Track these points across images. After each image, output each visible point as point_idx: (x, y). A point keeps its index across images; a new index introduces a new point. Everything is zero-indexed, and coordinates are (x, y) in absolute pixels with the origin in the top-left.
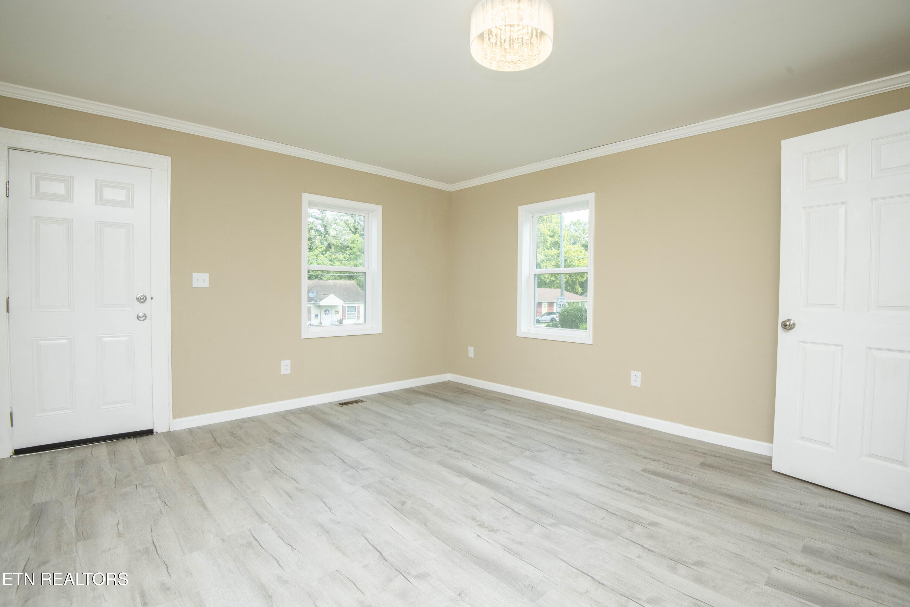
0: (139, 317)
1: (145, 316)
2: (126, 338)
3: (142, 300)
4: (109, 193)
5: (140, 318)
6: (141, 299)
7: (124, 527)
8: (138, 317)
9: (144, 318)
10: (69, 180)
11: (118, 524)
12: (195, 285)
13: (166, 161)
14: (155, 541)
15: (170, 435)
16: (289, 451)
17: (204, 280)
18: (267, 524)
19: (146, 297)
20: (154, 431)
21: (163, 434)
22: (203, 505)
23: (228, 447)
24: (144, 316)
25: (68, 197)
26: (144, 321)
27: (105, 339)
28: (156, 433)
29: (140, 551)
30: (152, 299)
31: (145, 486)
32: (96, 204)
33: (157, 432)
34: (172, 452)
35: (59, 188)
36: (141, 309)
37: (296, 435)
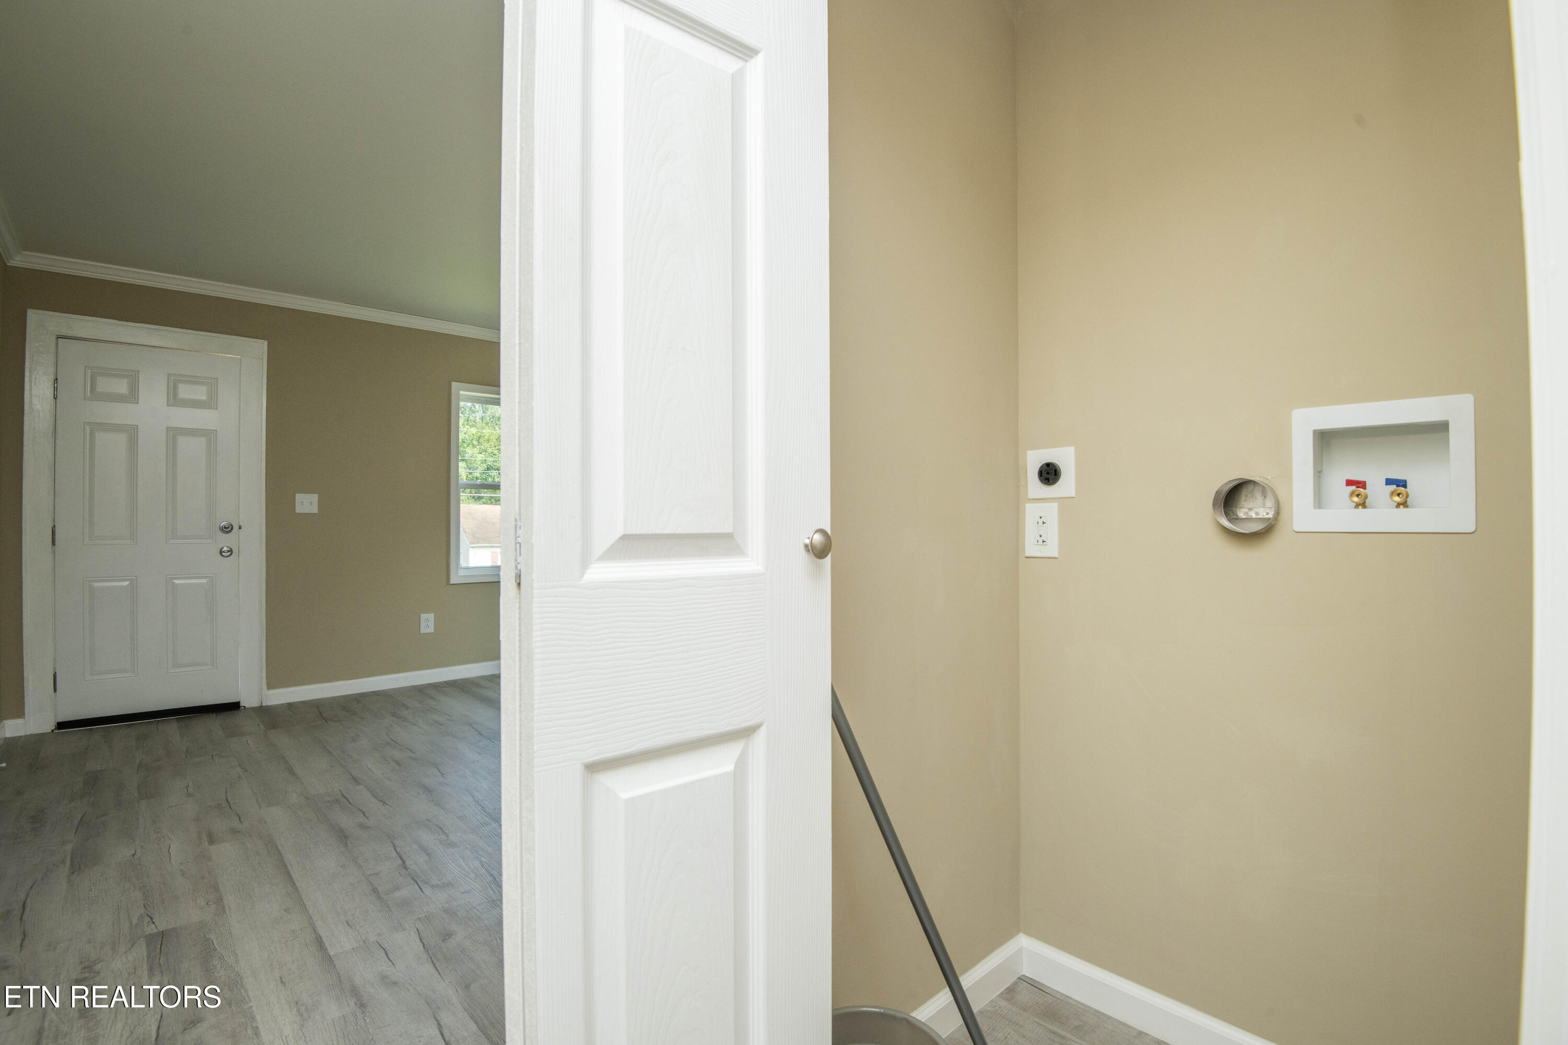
0: (224, 552)
1: (231, 551)
2: (204, 581)
3: (227, 529)
4: (185, 392)
5: (223, 554)
6: (225, 528)
7: (194, 789)
8: (221, 552)
9: (229, 554)
10: (133, 375)
11: (187, 787)
12: (299, 509)
13: (259, 348)
14: (229, 798)
15: (263, 711)
16: (414, 724)
17: (311, 503)
18: (362, 786)
19: (232, 525)
20: (242, 704)
21: (253, 709)
22: (291, 771)
23: (336, 721)
24: (228, 551)
25: (132, 397)
26: (228, 558)
27: (176, 582)
28: (243, 708)
29: (211, 806)
30: (240, 528)
31: (224, 757)
32: (168, 405)
33: (245, 707)
34: (262, 726)
35: (121, 387)
36: (226, 541)
37: (430, 709)
